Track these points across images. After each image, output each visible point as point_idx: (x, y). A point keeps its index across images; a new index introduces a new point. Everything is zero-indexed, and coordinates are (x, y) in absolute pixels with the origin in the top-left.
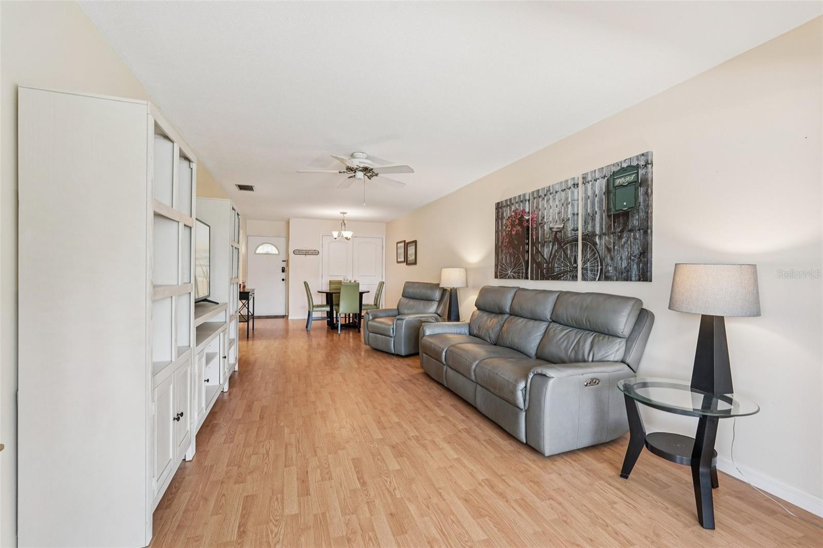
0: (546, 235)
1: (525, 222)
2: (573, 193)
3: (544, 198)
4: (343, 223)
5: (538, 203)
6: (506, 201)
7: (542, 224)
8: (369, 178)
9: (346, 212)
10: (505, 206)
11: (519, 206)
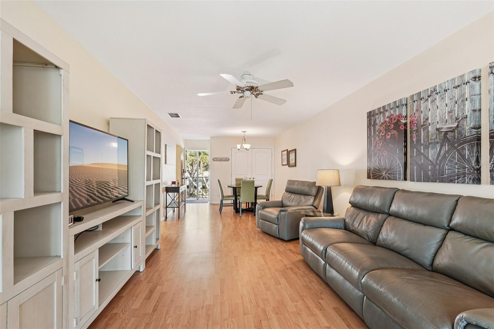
0: (432, 136)
1: (403, 126)
2: (472, 87)
3: (427, 100)
4: (244, 139)
5: (419, 106)
6: (379, 109)
7: (425, 126)
8: (256, 96)
9: (245, 131)
10: (377, 114)
11: (395, 111)
